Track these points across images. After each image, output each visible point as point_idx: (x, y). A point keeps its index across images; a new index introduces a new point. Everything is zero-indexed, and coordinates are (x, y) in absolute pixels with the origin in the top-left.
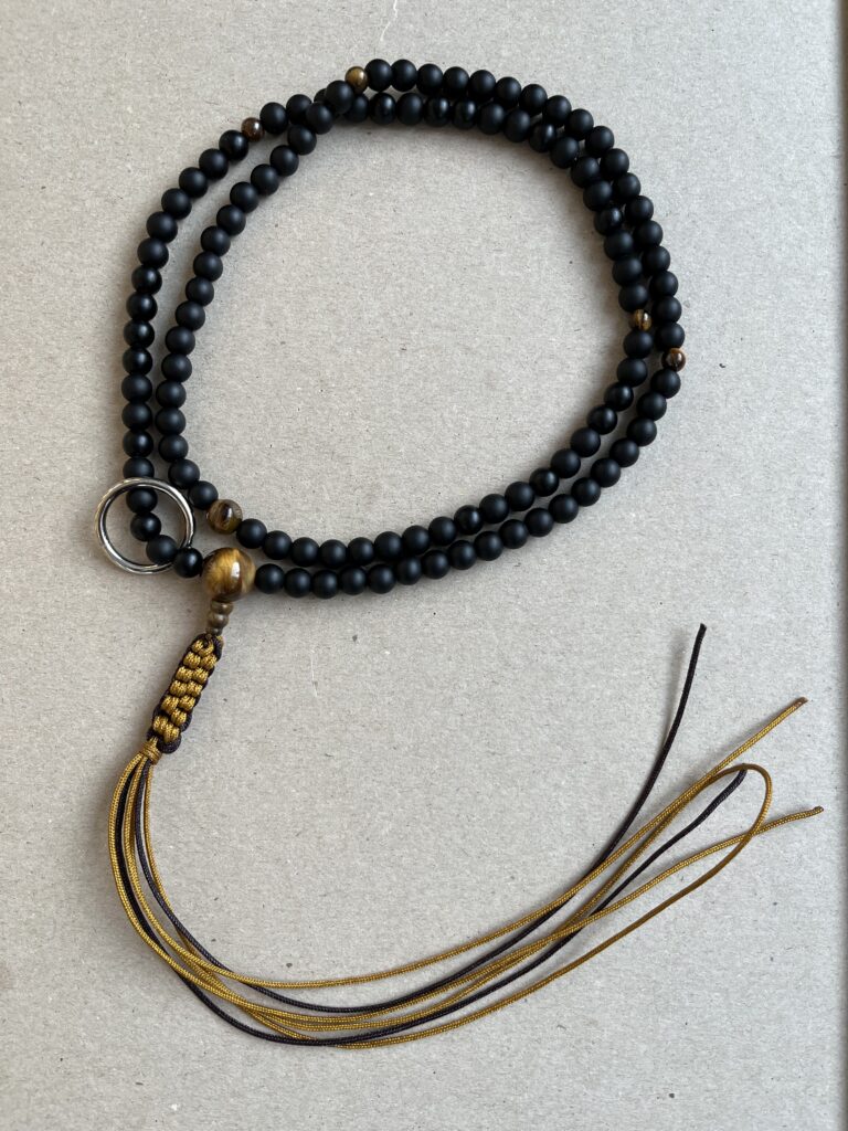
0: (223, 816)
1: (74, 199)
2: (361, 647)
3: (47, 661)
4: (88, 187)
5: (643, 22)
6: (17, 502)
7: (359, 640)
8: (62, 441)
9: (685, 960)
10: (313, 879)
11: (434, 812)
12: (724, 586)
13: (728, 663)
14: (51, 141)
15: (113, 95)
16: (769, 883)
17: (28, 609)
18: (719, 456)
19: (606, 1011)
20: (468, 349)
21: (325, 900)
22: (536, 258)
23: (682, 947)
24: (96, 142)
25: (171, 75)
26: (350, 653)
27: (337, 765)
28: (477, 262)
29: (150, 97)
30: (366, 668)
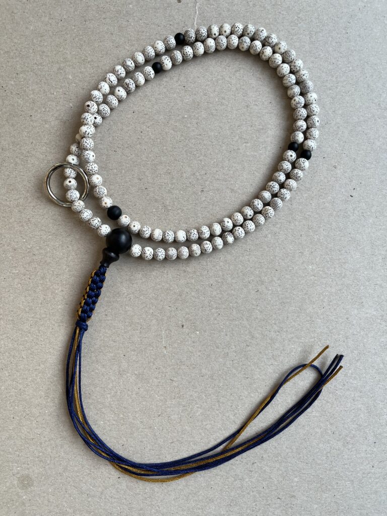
0: (125, 408)
1: (46, 121)
2: (185, 330)
3: (42, 339)
4: (52, 115)
5: (314, 30)
6: (25, 266)
7: (184, 327)
8: (45, 237)
9: (334, 469)
10: (167, 436)
11: (221, 404)
12: (352, 299)
13: (354, 335)
14: (33, 93)
15: (62, 70)
16: (372, 434)
17: (33, 316)
18: (350, 239)
19: (299, 491)
20: (232, 190)
21: (172, 445)
22: (264, 146)
23: (333, 463)
24: (55, 94)
25: (89, 60)
26: (180, 333)
27: (176, 384)
28: (236, 148)
29: (79, 71)
30: (188, 340)
